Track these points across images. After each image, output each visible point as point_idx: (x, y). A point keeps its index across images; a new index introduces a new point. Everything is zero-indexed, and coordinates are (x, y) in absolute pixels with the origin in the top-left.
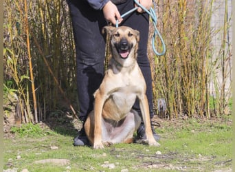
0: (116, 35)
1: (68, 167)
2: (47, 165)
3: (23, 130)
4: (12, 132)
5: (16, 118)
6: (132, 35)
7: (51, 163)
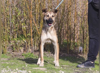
0: (47, 16)
1: (46, 71)
2: (38, 70)
3: (27, 55)
4: (23, 56)
5: (24, 50)
6: (54, 16)
7: (39, 69)
